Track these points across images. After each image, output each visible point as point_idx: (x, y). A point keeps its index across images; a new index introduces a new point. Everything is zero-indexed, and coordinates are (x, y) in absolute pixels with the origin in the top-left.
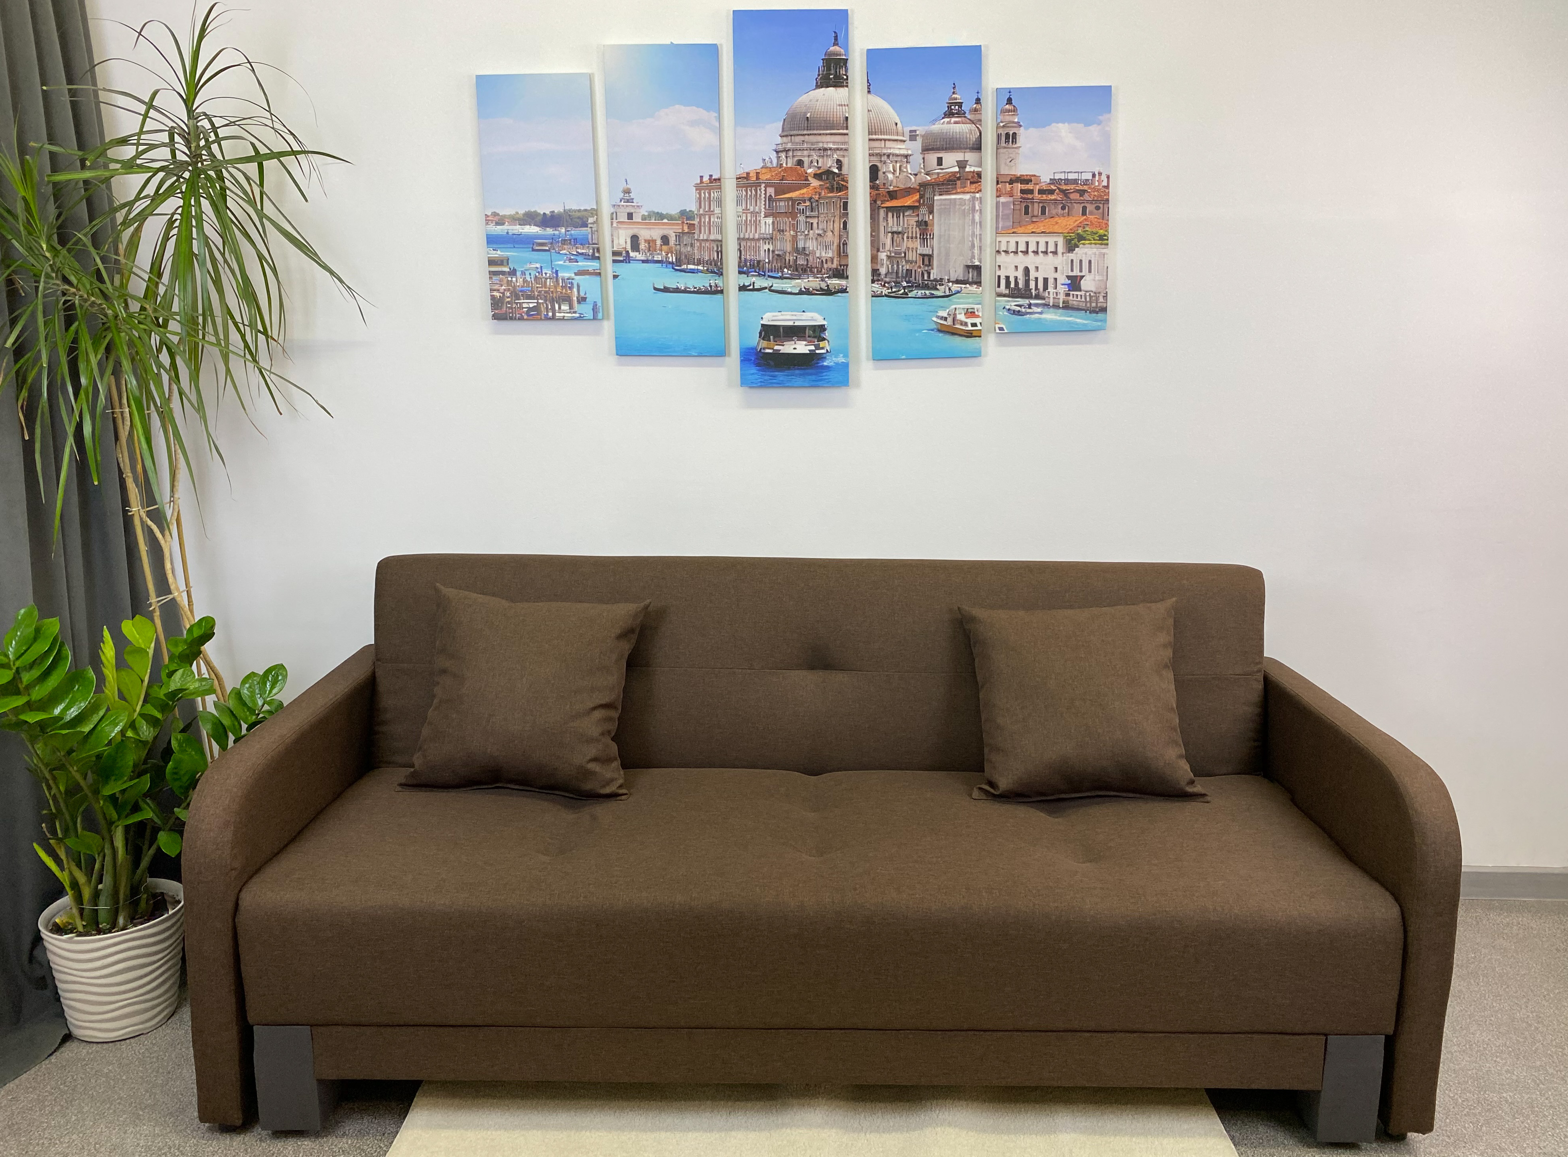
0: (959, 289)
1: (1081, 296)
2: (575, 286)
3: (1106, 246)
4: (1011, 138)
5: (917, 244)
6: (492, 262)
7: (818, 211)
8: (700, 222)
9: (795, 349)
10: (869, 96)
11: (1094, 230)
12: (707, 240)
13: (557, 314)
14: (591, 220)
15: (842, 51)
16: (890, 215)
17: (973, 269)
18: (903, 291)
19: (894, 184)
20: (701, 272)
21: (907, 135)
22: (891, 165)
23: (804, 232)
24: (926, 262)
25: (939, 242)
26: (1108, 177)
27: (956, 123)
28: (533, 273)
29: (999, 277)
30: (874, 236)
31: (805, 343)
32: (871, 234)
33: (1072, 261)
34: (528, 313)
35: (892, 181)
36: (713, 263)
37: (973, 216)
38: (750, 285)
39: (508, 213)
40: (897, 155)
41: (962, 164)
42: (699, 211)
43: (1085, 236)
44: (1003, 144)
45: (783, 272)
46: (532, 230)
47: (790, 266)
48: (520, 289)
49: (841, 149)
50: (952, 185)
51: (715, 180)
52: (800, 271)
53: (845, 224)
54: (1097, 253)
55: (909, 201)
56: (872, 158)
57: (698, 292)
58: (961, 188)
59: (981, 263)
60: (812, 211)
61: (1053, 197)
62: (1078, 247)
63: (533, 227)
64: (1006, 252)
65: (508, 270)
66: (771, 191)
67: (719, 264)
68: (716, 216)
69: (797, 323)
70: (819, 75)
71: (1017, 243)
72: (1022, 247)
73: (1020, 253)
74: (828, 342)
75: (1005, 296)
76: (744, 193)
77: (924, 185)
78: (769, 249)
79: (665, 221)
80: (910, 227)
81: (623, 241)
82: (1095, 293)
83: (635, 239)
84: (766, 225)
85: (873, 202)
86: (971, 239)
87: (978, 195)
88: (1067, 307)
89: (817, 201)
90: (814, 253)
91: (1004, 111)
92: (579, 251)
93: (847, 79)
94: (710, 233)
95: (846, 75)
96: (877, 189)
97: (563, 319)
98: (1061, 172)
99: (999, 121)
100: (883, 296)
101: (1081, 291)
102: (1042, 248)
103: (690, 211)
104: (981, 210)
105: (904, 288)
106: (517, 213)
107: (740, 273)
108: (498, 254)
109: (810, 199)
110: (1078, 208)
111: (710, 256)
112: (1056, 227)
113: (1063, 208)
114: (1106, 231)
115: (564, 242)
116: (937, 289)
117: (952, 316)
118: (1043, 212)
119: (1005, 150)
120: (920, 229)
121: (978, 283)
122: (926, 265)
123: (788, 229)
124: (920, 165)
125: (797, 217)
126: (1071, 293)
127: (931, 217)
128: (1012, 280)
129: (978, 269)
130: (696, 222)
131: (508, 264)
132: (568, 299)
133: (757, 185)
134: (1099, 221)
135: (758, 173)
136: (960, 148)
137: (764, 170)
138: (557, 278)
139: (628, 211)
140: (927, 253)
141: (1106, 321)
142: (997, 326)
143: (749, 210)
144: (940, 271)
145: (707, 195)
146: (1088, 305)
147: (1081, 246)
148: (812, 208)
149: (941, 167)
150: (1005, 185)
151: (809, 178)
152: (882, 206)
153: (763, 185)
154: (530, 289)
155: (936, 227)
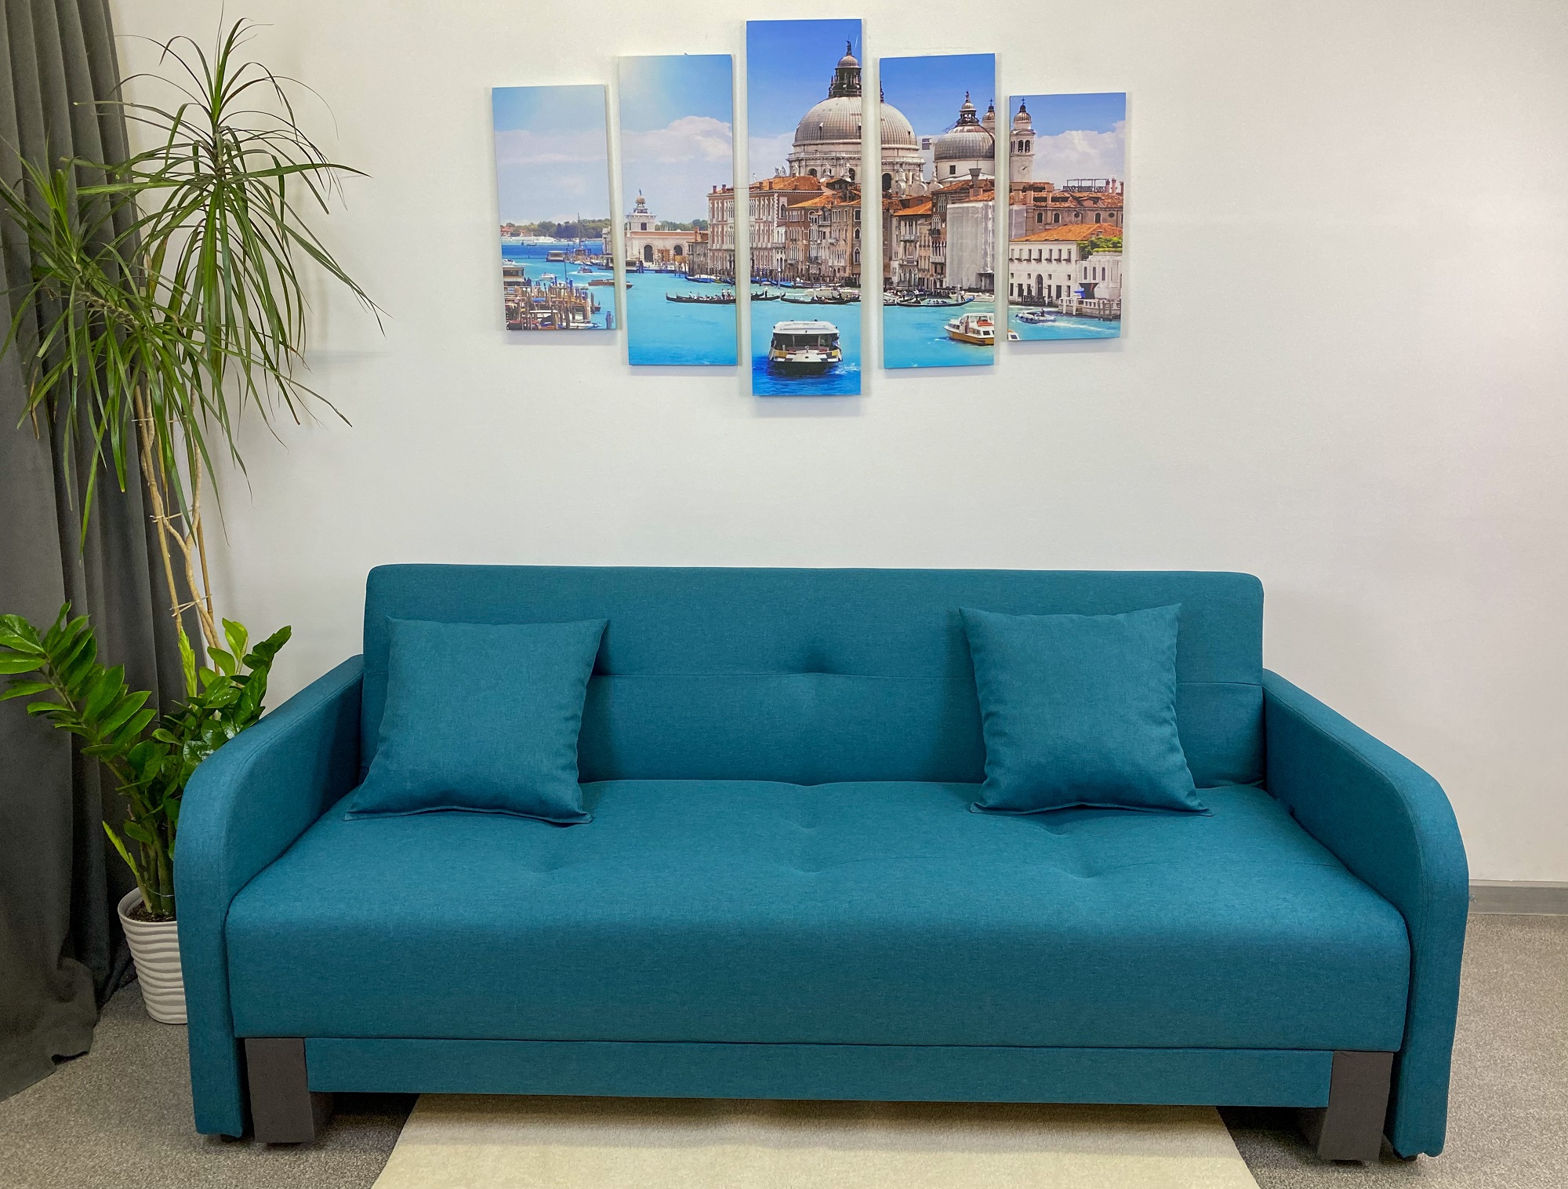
0: (972, 297)
1: (1095, 303)
2: (589, 296)
3: (1120, 254)
4: (1025, 146)
5: (930, 252)
6: (507, 273)
7: (831, 220)
8: (713, 232)
9: (807, 357)
10: (882, 105)
11: (1108, 238)
12: (720, 250)
13: (571, 324)
14: (605, 231)
15: (856, 61)
16: (903, 223)
17: (986, 277)
18: (915, 299)
19: (907, 193)
20: (714, 281)
21: (920, 142)
22: (904, 174)
23: (816, 241)
24: (939, 270)
25: (952, 251)
26: (1122, 184)
27: (969, 131)
28: (548, 283)
29: (1012, 285)
30: (887, 244)
31: (817, 351)
32: (884, 243)
33: (1086, 268)
34: (542, 323)
35: (904, 190)
36: (726, 272)
37: (986, 224)
38: (763, 294)
39: (523, 224)
40: (910, 164)
41: (975, 173)
42: (712, 221)
43: (1098, 243)
44: (1016, 152)
45: (795, 281)
46: (546, 240)
47: (803, 276)
48: (535, 299)
49: (854, 158)
50: (965, 193)
51: (728, 190)
52: (812, 280)
53: (858, 232)
54: (1111, 260)
55: (921, 210)
56: (885, 167)
57: (711, 301)
58: (974, 196)
59: (993, 270)
60: (825, 221)
61: (1067, 205)
62: (1092, 254)
63: (547, 238)
64: (1019, 260)
65: (524, 281)
66: (784, 200)
67: (732, 273)
68: (729, 225)
69: (809, 332)
70: (832, 85)
71: (1030, 251)
72: (1035, 255)
73: (1033, 261)
75: (1018, 304)
76: (757, 203)
77: (936, 194)
78: (781, 259)
79: (679, 231)
80: (923, 235)
81: (636, 251)
82: (1109, 301)
83: (648, 250)
84: (779, 235)
85: (886, 211)
86: (983, 247)
87: (990, 203)
88: (1080, 314)
89: (830, 210)
90: (826, 261)
91: (1017, 119)
92: (593, 261)
93: (860, 88)
94: (723, 243)
95: (859, 84)
96: (890, 198)
97: (577, 329)
98: (1075, 180)
99: (1012, 129)
101: (1094, 298)
102: (1055, 256)
103: (703, 221)
104: (993, 218)
105: (917, 296)
106: (532, 224)
107: (752, 282)
108: (513, 264)
109: (823, 208)
110: (1092, 216)
112: (1070, 234)
113: (1077, 216)
114: (1120, 238)
115: (578, 252)
116: (950, 298)
117: (964, 324)
118: (1057, 220)
119: (1019, 158)
120: (933, 237)
121: (991, 291)
122: (939, 274)
123: (800, 238)
124: (933, 173)
125: (810, 227)
126: (1085, 300)
127: (944, 226)
128: (1025, 288)
129: (991, 277)
130: (709, 232)
131: (523, 275)
132: (582, 309)
133: (770, 195)
134: (1112, 228)
135: (771, 183)
136: (974, 157)
137: (777, 180)
138: (571, 288)
139: (642, 221)
140: (940, 261)
141: (1119, 329)
142: (1010, 334)
143: (762, 219)
144: (953, 279)
145: (720, 205)
146: (1102, 313)
147: (1094, 253)
148: (825, 218)
149: (954, 175)
150: (1018, 193)
151: (822, 187)
152: (895, 214)
153: (776, 195)
154: (544, 299)
155: (948, 236)
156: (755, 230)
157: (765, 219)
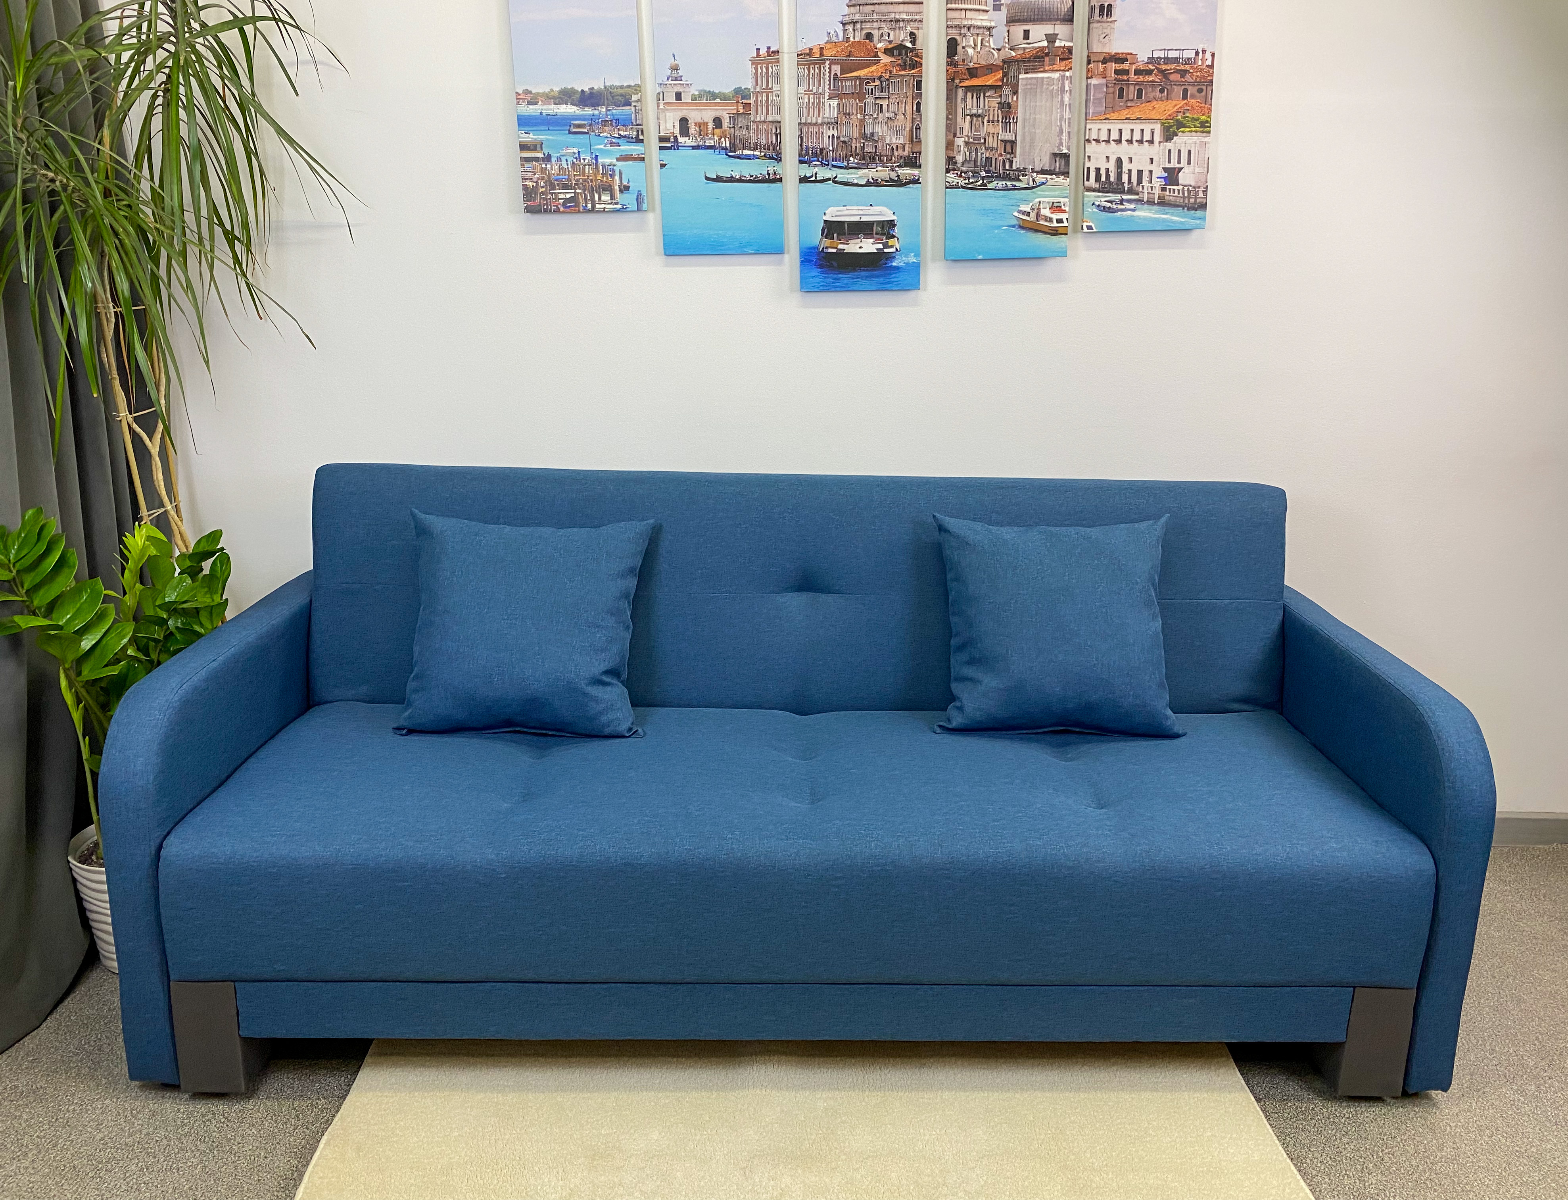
0: (1044, 180)
1: (1179, 190)
2: (617, 173)
3: (1208, 135)
4: (1105, 11)
5: (999, 128)
6: (523, 147)
8: (756, 101)
9: (860, 247)
11: (1195, 116)
12: (764, 122)
13: (597, 206)
14: (634, 98)
16: (969, 95)
17: (1060, 157)
18: (981, 182)
19: (975, 60)
20: (758, 158)
21: (990, 4)
22: (972, 38)
23: (872, 115)
25: (1024, 128)
26: (1213, 55)
28: (570, 159)
29: (1088, 169)
30: (951, 119)
31: (871, 241)
32: (947, 118)
33: (1170, 151)
34: (564, 205)
35: (972, 58)
36: (772, 148)
37: (1062, 98)
38: (813, 175)
39: (541, 91)
40: (979, 28)
41: (1051, 38)
42: (755, 88)
43: (1185, 122)
44: (1096, 17)
45: (849, 160)
46: (568, 109)
47: (857, 155)
48: (556, 177)
49: (916, 20)
50: (1040, 61)
51: (772, 52)
52: (868, 160)
53: (918, 104)
54: (1198, 142)
55: (990, 80)
56: (950, 31)
57: (755, 181)
58: (1050, 65)
59: (1068, 149)
60: (882, 92)
61: (1151, 79)
62: (1177, 135)
63: (569, 106)
64: (1097, 141)
65: (543, 156)
66: (836, 69)
67: (778, 148)
68: (774, 93)
69: (864, 219)
71: (1109, 130)
72: (1115, 136)
73: (1112, 143)
74: (898, 239)
75: (1094, 190)
76: (807, 71)
77: (1007, 62)
78: (833, 135)
79: (718, 100)
80: (992, 110)
81: (670, 124)
83: (684, 121)
84: (831, 108)
85: (950, 80)
86: (1059, 124)
87: (1068, 74)
88: (1163, 203)
89: (887, 80)
90: (883, 138)
92: (622, 133)
94: (768, 114)
96: (955, 66)
97: (604, 211)
98: (1161, 50)
100: (959, 188)
101: (1178, 184)
102: (1137, 136)
103: (745, 89)
104: (1070, 91)
105: (983, 178)
106: (552, 90)
107: (800, 162)
108: (530, 138)
109: (880, 78)
110: (1178, 91)
111: (768, 139)
112: (1154, 112)
113: (1162, 91)
114: (1208, 117)
115: (605, 123)
116: (1020, 180)
117: (1036, 211)
118: (1139, 96)
119: (1099, 24)
120: (1002, 112)
122: (1008, 153)
123: (855, 112)
124: (1005, 38)
125: (865, 98)
126: (1168, 187)
127: (1015, 99)
128: (1103, 172)
129: (1066, 157)
130: (752, 101)
131: (542, 150)
132: (609, 189)
133: (820, 63)
134: (1201, 105)
135: (821, 49)
136: (1050, 20)
137: (828, 46)
138: (596, 164)
139: (676, 90)
140: (1010, 139)
141: (1203, 219)
142: (1085, 224)
143: (811, 91)
144: (1024, 160)
145: (764, 70)
146: (1186, 201)
147: (1180, 134)
148: (882, 88)
149: (1028, 41)
150: (1098, 66)
151: (879, 54)
152: (960, 85)
153: (828, 62)
154: (566, 177)
155: (1020, 110)
156: (803, 103)
157: (815, 91)
